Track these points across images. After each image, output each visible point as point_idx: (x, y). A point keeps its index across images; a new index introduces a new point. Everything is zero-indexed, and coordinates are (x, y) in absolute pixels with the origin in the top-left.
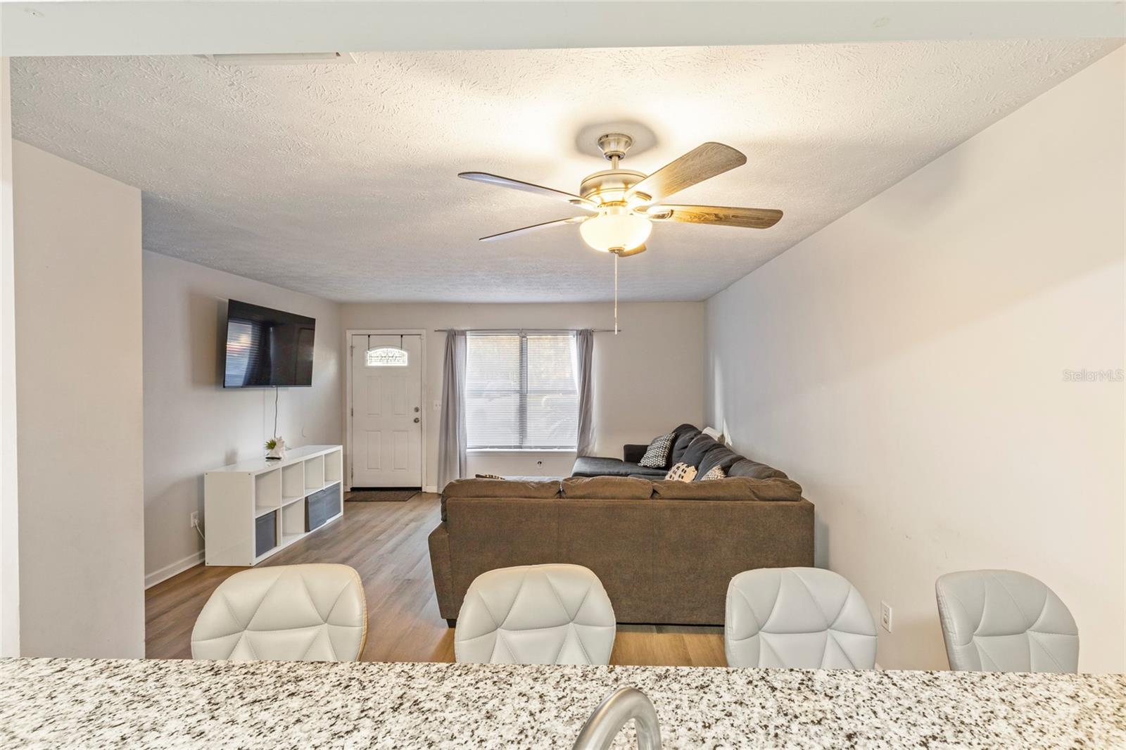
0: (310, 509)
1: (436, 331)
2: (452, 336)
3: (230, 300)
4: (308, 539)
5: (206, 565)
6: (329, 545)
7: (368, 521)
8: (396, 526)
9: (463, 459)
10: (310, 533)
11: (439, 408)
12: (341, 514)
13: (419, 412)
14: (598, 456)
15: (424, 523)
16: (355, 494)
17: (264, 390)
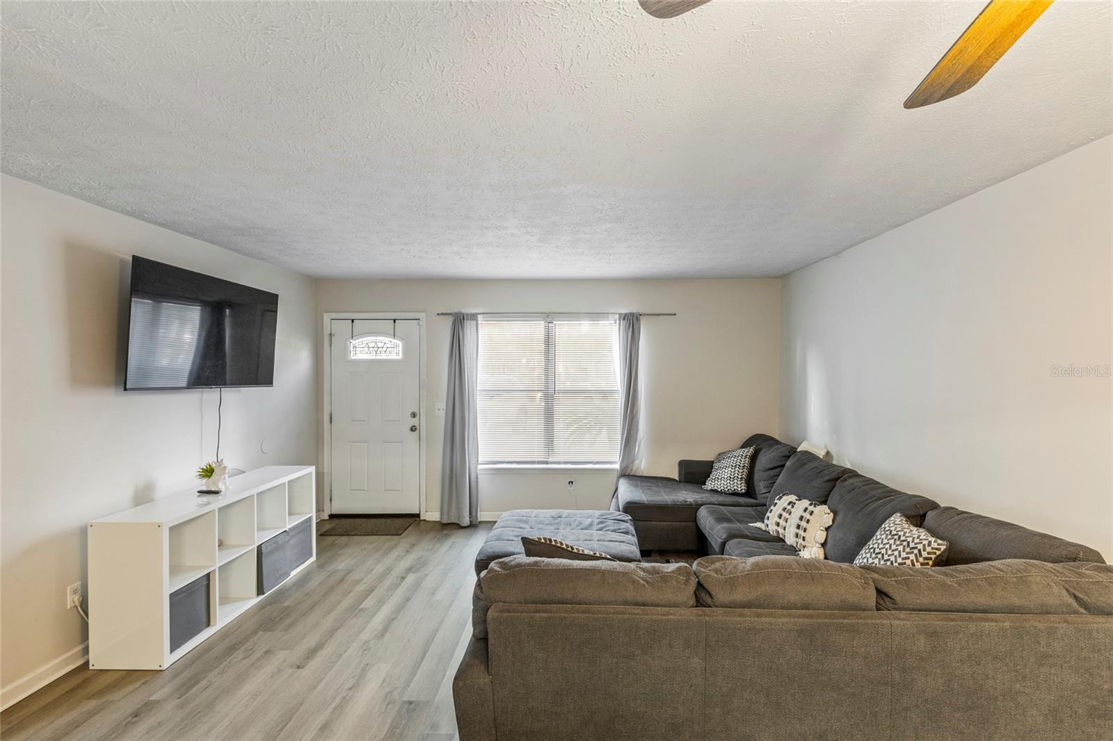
0: (265, 562)
1: (438, 314)
2: (459, 321)
3: (134, 257)
4: (261, 607)
5: (91, 667)
6: (290, 621)
7: (349, 571)
8: (388, 582)
9: (473, 480)
10: (265, 595)
11: (443, 413)
12: (313, 558)
13: (417, 418)
14: (644, 475)
15: (426, 575)
16: (336, 522)
17: (202, 392)
